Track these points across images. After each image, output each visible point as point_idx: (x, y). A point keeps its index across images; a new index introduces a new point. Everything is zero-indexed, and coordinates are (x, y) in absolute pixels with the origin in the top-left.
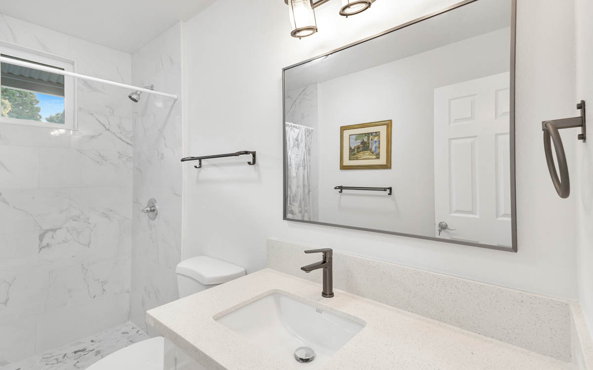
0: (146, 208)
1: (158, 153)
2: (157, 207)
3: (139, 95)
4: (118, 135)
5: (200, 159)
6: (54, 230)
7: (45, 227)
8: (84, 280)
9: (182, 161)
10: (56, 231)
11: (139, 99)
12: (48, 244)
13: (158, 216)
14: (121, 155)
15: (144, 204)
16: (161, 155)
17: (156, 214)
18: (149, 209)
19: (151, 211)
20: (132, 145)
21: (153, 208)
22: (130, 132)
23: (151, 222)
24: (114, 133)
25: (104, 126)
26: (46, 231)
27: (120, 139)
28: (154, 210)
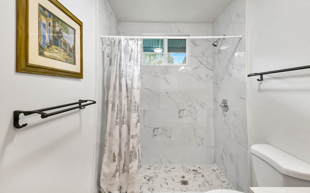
0: (221, 104)
1: (228, 73)
2: (228, 104)
3: (218, 42)
4: (206, 66)
5: (261, 75)
6: (183, 110)
7: (181, 108)
8: (195, 136)
9: (248, 76)
10: (184, 111)
11: (218, 44)
12: (181, 116)
13: (229, 110)
14: (208, 76)
15: (220, 102)
16: (230, 74)
17: (228, 109)
18: (223, 105)
19: (224, 106)
20: (212, 71)
21: (225, 105)
22: (211, 63)
23: (224, 113)
24: (204, 65)
25: (200, 62)
26: (181, 110)
27: (207, 68)
28: (226, 106)
